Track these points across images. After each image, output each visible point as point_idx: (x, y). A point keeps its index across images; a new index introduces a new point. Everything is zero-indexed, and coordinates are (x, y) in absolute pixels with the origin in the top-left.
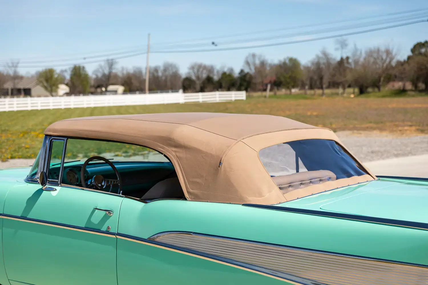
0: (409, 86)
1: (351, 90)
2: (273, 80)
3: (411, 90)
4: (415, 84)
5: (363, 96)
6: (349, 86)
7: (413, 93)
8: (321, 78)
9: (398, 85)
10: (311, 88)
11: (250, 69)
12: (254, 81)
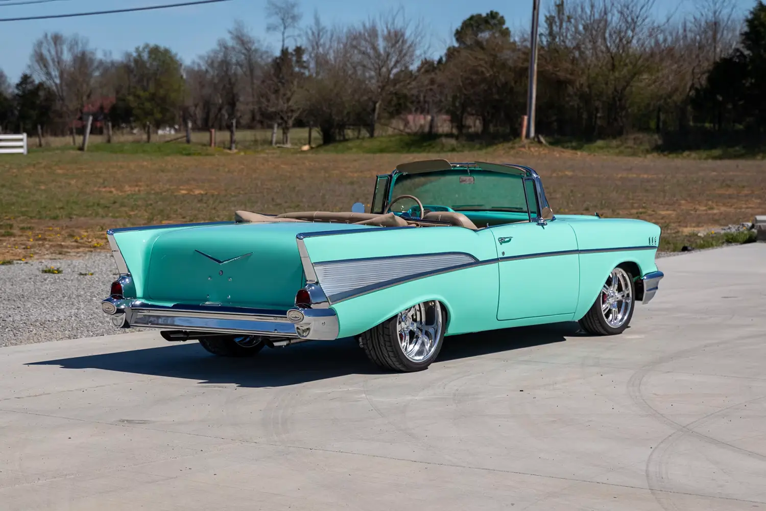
0: (444, 125)
1: (303, 133)
2: (108, 104)
3: (449, 135)
4: (457, 120)
5: (330, 147)
6: (299, 124)
7: (453, 142)
8: (232, 102)
9: (418, 121)
10: (206, 126)
11: (48, 74)
12: (58, 105)
